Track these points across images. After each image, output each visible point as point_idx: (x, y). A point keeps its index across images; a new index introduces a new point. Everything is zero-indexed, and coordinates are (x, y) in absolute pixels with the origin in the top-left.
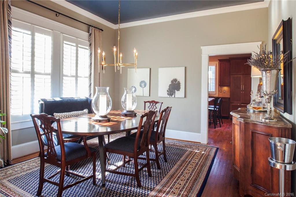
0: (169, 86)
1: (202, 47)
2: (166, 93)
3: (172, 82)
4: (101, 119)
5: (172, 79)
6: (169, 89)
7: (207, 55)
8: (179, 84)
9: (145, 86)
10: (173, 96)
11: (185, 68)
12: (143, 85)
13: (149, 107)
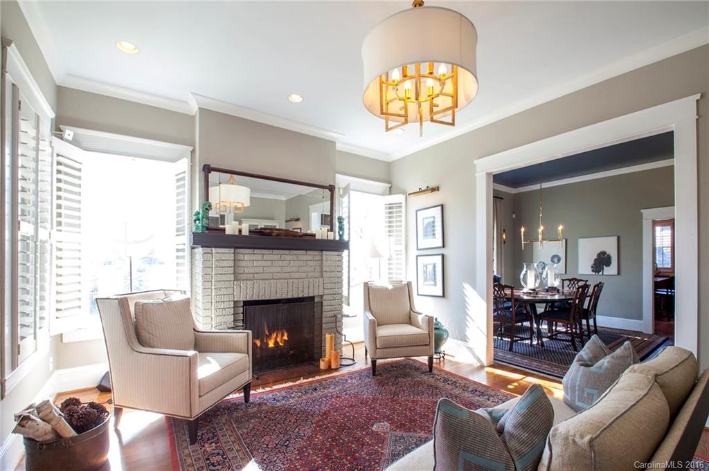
0: (595, 261)
1: (642, 211)
2: (591, 269)
3: (599, 255)
4: (530, 291)
5: (598, 252)
6: (594, 264)
7: (651, 221)
8: (609, 258)
9: (559, 261)
10: (601, 273)
11: (618, 238)
12: (556, 260)
13: (568, 286)
